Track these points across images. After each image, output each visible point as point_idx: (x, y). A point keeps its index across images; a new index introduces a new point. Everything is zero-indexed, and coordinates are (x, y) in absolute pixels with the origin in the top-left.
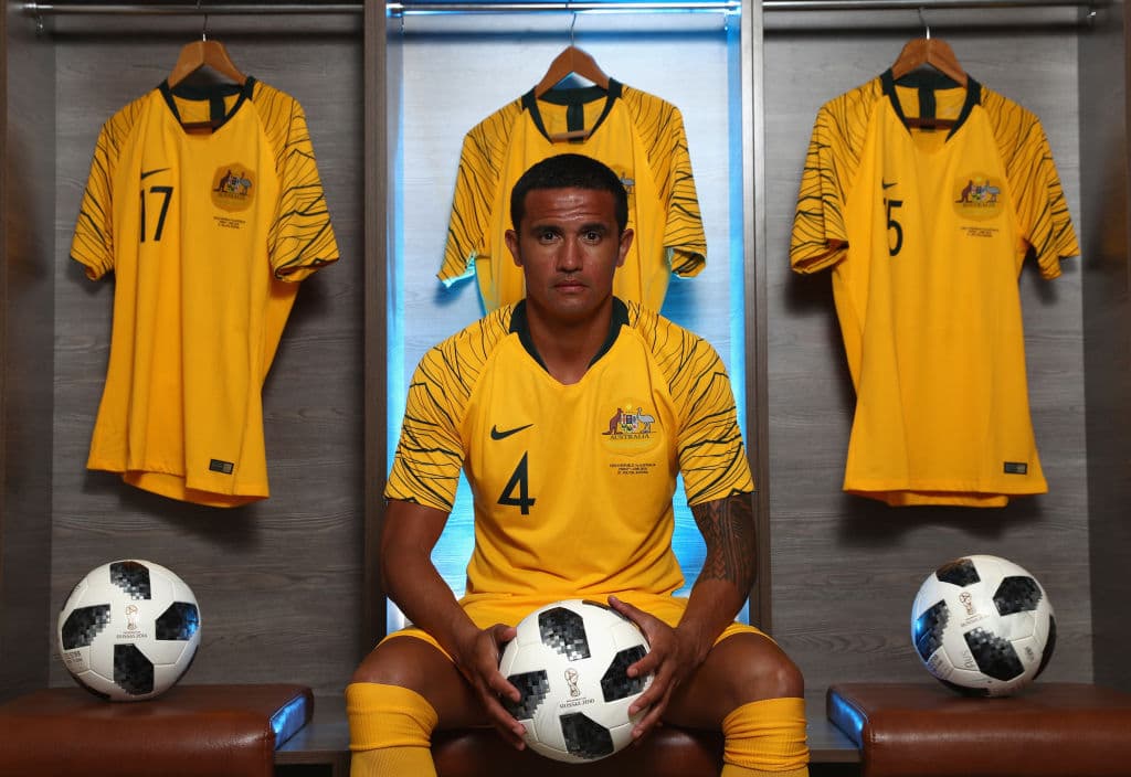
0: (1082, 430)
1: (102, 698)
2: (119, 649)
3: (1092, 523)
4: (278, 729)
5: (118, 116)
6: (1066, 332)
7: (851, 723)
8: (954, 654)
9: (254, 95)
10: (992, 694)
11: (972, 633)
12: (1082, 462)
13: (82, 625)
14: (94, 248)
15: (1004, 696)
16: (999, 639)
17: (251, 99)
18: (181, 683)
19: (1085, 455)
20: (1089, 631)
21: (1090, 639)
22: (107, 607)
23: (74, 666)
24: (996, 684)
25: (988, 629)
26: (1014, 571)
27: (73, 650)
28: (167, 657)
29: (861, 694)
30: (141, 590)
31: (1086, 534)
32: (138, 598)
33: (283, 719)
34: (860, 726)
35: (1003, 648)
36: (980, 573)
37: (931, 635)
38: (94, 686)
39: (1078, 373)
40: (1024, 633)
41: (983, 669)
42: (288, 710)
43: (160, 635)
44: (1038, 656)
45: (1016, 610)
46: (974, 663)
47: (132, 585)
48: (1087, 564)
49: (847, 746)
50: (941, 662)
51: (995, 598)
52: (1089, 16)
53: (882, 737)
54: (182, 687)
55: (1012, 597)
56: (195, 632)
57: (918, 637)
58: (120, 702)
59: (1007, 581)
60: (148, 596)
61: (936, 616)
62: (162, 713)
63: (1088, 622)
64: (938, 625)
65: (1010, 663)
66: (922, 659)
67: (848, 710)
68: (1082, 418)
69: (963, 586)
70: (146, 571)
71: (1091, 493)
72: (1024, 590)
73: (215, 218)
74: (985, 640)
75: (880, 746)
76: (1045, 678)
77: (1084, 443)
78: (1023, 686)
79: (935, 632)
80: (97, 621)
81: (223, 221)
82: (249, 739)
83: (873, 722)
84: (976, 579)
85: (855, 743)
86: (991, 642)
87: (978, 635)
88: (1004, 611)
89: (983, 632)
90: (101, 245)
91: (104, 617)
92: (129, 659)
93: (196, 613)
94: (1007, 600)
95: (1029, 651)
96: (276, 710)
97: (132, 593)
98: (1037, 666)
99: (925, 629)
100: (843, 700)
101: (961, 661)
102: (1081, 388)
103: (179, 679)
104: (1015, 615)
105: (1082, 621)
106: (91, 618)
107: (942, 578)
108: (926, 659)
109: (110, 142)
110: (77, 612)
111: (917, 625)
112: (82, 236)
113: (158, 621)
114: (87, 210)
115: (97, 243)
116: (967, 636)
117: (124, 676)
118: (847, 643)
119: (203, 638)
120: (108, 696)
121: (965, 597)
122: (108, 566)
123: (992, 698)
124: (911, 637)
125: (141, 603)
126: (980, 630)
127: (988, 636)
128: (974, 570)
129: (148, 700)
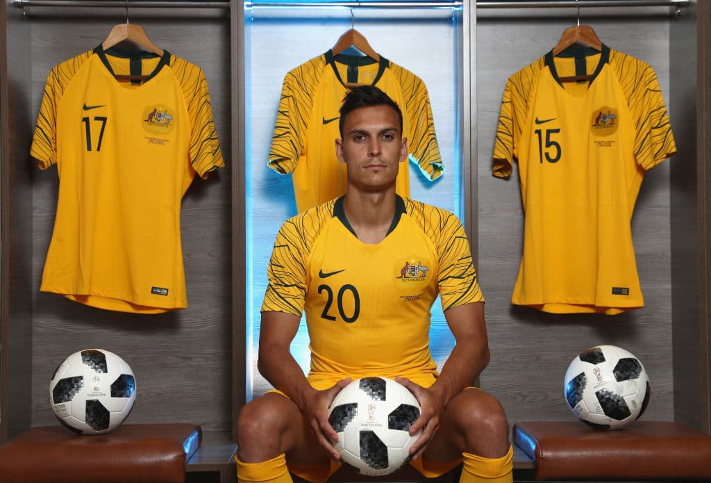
0: (669, 267)
1: (78, 433)
2: (89, 403)
3: (674, 324)
4: (187, 450)
5: (63, 65)
6: (660, 207)
7: (528, 445)
8: (589, 405)
9: (171, 63)
10: (612, 428)
11: (600, 392)
12: (669, 286)
13: (66, 389)
14: (45, 150)
15: (619, 429)
16: (616, 395)
17: (169, 65)
18: (125, 423)
19: (670, 282)
20: (672, 389)
21: (672, 395)
22: (81, 378)
23: (61, 414)
24: (614, 422)
25: (610, 390)
26: (626, 355)
27: (61, 404)
28: (117, 407)
29: (533, 428)
30: (102, 367)
31: (671, 331)
32: (100, 372)
33: (189, 444)
34: (534, 447)
35: (619, 401)
36: (605, 356)
37: (576, 393)
38: (72, 425)
39: (667, 232)
40: (631, 392)
41: (607, 413)
42: (191, 439)
43: (114, 394)
44: (639, 406)
45: (627, 378)
46: (602, 409)
47: (96, 364)
48: (671, 348)
49: (525, 459)
50: (582, 409)
51: (614, 371)
52: (677, 13)
53: (547, 454)
54: (126, 425)
55: (625, 370)
56: (133, 391)
57: (568, 394)
58: (88, 435)
59: (621, 361)
60: (106, 371)
61: (579, 381)
62: (114, 441)
63: (672, 384)
64: (580, 387)
65: (623, 409)
66: (571, 408)
67: (526, 438)
68: (669, 260)
69: (595, 364)
70: (104, 356)
71: (673, 305)
72: (631, 366)
73: (147, 138)
74: (608, 396)
75: (546, 459)
76: (644, 418)
77: (670, 275)
78: (631, 423)
79: (579, 391)
80: (75, 386)
81: (152, 140)
82: (170, 457)
83: (542, 445)
84: (603, 360)
85: (531, 458)
86: (612, 397)
87: (604, 393)
88: (619, 379)
89: (607, 391)
90: (49, 147)
91: (80, 384)
92: (95, 410)
93: (133, 381)
94: (622, 372)
95: (634, 402)
96: (185, 439)
97: (96, 369)
98: (639, 411)
99: (573, 390)
100: (523, 432)
101: (594, 409)
102: (669, 241)
103: (124, 420)
104: (626, 382)
105: (667, 383)
106: (71, 385)
107: (583, 359)
108: (573, 408)
109: (56, 81)
110: (62, 381)
111: (568, 387)
112: (37, 142)
113: (112, 386)
114: (40, 125)
115: (47, 146)
116: (597, 394)
117: (92, 419)
118: (525, 397)
119: (138, 396)
120: (82, 431)
121: (596, 371)
122: (80, 353)
123: (612, 430)
124: (564, 394)
125: (102, 375)
126: (605, 390)
127: (609, 394)
128: (602, 354)
129: (104, 434)
